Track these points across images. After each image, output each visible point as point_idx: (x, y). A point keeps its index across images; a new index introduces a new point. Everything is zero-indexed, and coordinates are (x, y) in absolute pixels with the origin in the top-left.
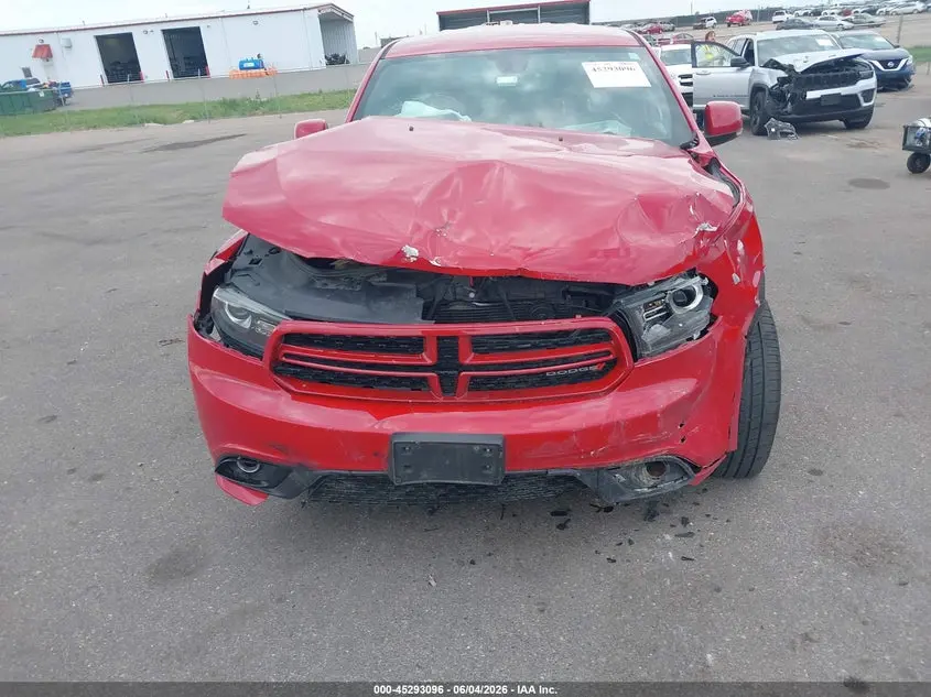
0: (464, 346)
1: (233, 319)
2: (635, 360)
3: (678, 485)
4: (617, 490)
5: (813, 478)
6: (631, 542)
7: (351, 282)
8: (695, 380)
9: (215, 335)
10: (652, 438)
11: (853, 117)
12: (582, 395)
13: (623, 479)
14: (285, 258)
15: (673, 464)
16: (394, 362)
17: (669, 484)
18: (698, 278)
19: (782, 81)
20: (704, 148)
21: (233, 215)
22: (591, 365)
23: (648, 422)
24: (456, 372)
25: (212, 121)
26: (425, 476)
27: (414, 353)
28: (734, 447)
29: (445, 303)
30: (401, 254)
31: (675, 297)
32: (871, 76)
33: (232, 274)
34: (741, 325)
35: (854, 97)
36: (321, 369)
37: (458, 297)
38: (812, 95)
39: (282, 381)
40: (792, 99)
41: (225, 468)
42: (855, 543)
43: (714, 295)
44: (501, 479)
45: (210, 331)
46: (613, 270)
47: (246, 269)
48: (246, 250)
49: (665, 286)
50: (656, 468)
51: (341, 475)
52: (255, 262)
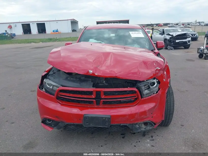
0: (102, 94)
1: (48, 86)
2: (142, 98)
3: (151, 128)
4: (137, 129)
5: (181, 127)
6: (139, 142)
7: (76, 78)
8: (155, 103)
9: (44, 90)
10: (145, 117)
11: (186, 46)
12: (129, 106)
13: (138, 127)
14: (61, 72)
15: (150, 123)
16: (85, 97)
17: (149, 128)
18: (156, 80)
19: (171, 38)
20: (156, 51)
21: (50, 62)
22: (131, 99)
23: (144, 113)
24: (100, 100)
25: (46, 43)
26: (91, 125)
27: (90, 95)
28: (163, 119)
29: (98, 83)
30: (88, 72)
31: (151, 84)
32: (190, 37)
33: (49, 76)
34: (165, 91)
35: (186, 42)
36: (68, 98)
37: (101, 82)
38: (177, 41)
39: (58, 101)
40: (173, 42)
41: (44, 122)
42: (192, 143)
43: (159, 84)
44: (109, 126)
45: (42, 89)
46: (136, 77)
47: (52, 75)
48: (52, 70)
49: (148, 81)
50: (146, 124)
51: (71, 124)
52: (54, 73)
